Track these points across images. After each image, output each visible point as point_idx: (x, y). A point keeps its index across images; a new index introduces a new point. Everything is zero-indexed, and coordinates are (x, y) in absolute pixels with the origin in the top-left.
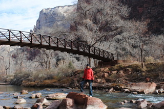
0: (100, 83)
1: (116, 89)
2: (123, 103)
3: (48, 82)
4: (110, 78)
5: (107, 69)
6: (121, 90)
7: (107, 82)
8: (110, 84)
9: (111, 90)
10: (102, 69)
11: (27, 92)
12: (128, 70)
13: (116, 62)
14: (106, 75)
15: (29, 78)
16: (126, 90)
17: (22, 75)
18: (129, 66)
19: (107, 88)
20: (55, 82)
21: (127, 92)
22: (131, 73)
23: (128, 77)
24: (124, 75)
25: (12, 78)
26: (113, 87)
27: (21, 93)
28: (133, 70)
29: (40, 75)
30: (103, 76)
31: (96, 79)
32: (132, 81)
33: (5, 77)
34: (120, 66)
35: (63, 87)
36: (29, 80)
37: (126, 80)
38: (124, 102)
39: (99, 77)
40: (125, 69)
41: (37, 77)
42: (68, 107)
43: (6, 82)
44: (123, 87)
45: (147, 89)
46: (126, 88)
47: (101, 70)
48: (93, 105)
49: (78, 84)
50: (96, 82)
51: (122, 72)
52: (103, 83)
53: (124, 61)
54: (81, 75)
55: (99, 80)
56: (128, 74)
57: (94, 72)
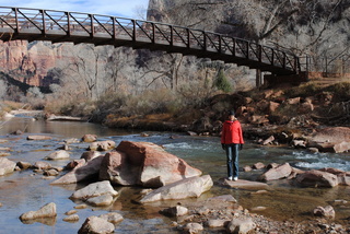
0: (256, 125)
2: (248, 169)
3: (153, 118)
7: (271, 122)
9: (268, 141)
10: (268, 93)
11: (93, 138)
12: (325, 96)
14: (274, 105)
15: (121, 108)
16: (297, 142)
17: (111, 100)
18: (330, 88)
19: (262, 137)
20: (166, 120)
21: (297, 147)
22: (330, 105)
23: (320, 114)
24: (312, 107)
25: (93, 107)
26: (276, 135)
28: (336, 96)
30: (266, 110)
31: (252, 114)
32: (326, 123)
33: (82, 104)
35: (180, 131)
37: (315, 119)
38: (254, 167)
40: (318, 95)
42: (111, 168)
43: (81, 115)
44: (296, 136)
45: (344, 143)
46: (299, 139)
47: (264, 95)
48: (157, 168)
49: (210, 126)
50: (249, 122)
51: (309, 102)
52: (262, 124)
53: (325, 75)
54: (220, 106)
55: (255, 118)
56: (323, 107)
57: (249, 100)
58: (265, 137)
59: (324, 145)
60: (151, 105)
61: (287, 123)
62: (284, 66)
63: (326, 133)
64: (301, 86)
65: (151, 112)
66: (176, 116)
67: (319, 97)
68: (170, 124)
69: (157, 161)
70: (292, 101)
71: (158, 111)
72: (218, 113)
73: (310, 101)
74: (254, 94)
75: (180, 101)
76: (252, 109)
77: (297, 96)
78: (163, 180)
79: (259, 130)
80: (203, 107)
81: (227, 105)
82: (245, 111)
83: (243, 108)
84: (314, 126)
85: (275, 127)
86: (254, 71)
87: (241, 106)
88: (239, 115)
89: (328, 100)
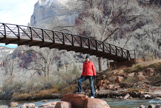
0: (113, 89)
1: (133, 95)
3: (46, 92)
4: (126, 82)
5: (121, 71)
6: (139, 97)
7: (122, 87)
8: (125, 90)
9: (126, 97)
10: (115, 72)
11: (16, 104)
12: (149, 70)
13: (133, 62)
14: (120, 78)
15: (22, 89)
16: (146, 96)
17: (12, 85)
18: (151, 66)
19: (121, 95)
20: (54, 92)
21: (147, 98)
22: (154, 75)
23: (149, 80)
24: (144, 77)
26: (130, 93)
27: (10, 106)
28: (155, 70)
29: (36, 84)
30: (117, 81)
31: (108, 84)
32: (154, 85)
34: (138, 66)
36: (21, 92)
37: (147, 83)
39: (111, 82)
40: (145, 70)
41: (31, 88)
44: (142, 92)
46: (146, 94)
47: (113, 73)
50: (108, 89)
51: (141, 74)
52: (116, 89)
53: (144, 60)
55: (111, 86)
56: (150, 76)
57: (104, 76)
60: (42, 85)
62: (122, 56)
64: (133, 66)
65: (43, 89)
66: (60, 90)
67: (146, 71)
68: (57, 94)
71: (47, 88)
76: (108, 82)
77: (132, 72)
79: (117, 92)
82: (103, 83)
83: (102, 81)
87: (100, 80)
88: (100, 85)
89: (152, 72)
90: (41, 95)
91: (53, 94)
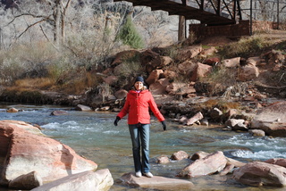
0: (176, 96)
2: (164, 160)
7: (199, 93)
9: (194, 120)
10: (195, 52)
12: (275, 56)
14: (203, 69)
20: (46, 88)
21: (237, 129)
22: (283, 69)
23: (268, 81)
24: (257, 72)
31: (171, 81)
32: (276, 95)
35: (66, 104)
37: (260, 89)
38: (173, 158)
40: (265, 54)
44: (233, 112)
48: (30, 158)
49: (111, 97)
50: (167, 93)
51: (252, 64)
52: (185, 96)
53: (276, 26)
54: (125, 69)
56: (272, 71)
57: (167, 59)
58: (190, 114)
59: (272, 127)
60: (23, 65)
61: (221, 93)
62: (218, 11)
63: (276, 108)
64: (242, 41)
65: (24, 76)
66: (60, 82)
67: (267, 57)
68: (52, 93)
69: (30, 148)
70: (229, 63)
71: (34, 74)
72: (123, 78)
73: (254, 63)
74: (175, 52)
75: (66, 60)
76: (173, 74)
77: (236, 56)
78: (39, 178)
79: (182, 104)
80: (101, 69)
81: (137, 67)
82: (162, 76)
83: (159, 72)
84: (259, 99)
85: (204, 100)
86: (176, 18)
87: (155, 68)
88: (153, 82)
89: (280, 61)
90: (15, 92)
91: (43, 92)
